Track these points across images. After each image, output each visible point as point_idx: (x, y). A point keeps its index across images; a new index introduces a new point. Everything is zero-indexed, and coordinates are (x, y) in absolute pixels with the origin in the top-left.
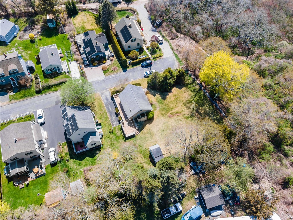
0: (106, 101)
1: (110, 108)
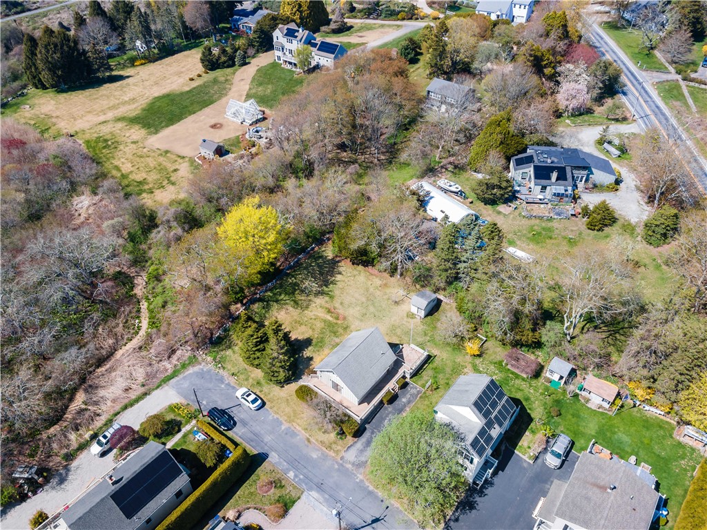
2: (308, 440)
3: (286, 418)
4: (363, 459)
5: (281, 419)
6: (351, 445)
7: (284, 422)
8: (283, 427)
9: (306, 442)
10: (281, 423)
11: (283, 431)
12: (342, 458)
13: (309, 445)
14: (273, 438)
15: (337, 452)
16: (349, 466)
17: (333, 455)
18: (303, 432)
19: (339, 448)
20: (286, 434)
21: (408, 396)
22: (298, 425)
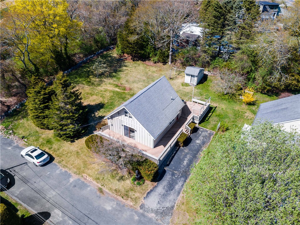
0: (177, 183)
1: (185, 163)
2: (101, 191)
3: (75, 170)
4: (168, 205)
5: (69, 172)
6: (151, 191)
7: (73, 174)
8: (71, 180)
9: (98, 193)
10: (70, 176)
11: (71, 184)
12: (142, 207)
13: (102, 195)
14: (58, 192)
15: (135, 200)
16: (152, 215)
17: (132, 204)
18: (95, 182)
19: (137, 195)
20: (75, 186)
21: (201, 138)
22: (89, 175)
